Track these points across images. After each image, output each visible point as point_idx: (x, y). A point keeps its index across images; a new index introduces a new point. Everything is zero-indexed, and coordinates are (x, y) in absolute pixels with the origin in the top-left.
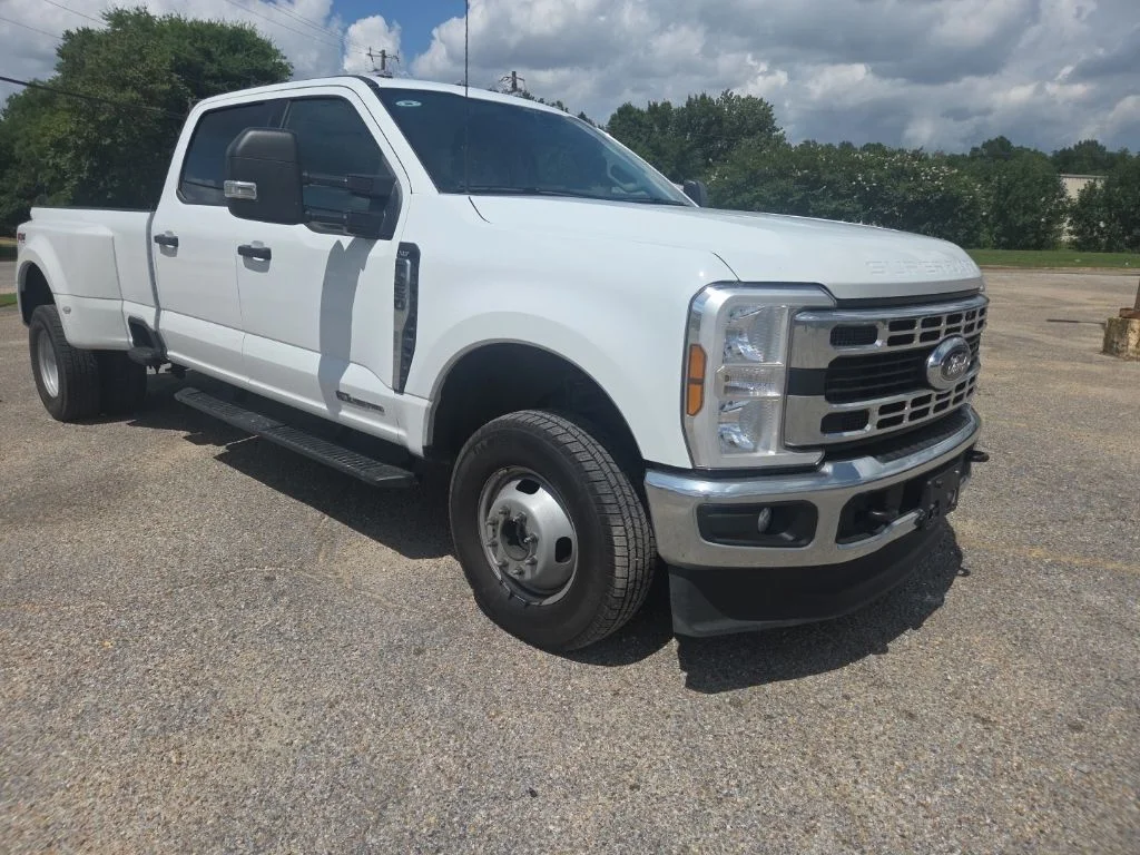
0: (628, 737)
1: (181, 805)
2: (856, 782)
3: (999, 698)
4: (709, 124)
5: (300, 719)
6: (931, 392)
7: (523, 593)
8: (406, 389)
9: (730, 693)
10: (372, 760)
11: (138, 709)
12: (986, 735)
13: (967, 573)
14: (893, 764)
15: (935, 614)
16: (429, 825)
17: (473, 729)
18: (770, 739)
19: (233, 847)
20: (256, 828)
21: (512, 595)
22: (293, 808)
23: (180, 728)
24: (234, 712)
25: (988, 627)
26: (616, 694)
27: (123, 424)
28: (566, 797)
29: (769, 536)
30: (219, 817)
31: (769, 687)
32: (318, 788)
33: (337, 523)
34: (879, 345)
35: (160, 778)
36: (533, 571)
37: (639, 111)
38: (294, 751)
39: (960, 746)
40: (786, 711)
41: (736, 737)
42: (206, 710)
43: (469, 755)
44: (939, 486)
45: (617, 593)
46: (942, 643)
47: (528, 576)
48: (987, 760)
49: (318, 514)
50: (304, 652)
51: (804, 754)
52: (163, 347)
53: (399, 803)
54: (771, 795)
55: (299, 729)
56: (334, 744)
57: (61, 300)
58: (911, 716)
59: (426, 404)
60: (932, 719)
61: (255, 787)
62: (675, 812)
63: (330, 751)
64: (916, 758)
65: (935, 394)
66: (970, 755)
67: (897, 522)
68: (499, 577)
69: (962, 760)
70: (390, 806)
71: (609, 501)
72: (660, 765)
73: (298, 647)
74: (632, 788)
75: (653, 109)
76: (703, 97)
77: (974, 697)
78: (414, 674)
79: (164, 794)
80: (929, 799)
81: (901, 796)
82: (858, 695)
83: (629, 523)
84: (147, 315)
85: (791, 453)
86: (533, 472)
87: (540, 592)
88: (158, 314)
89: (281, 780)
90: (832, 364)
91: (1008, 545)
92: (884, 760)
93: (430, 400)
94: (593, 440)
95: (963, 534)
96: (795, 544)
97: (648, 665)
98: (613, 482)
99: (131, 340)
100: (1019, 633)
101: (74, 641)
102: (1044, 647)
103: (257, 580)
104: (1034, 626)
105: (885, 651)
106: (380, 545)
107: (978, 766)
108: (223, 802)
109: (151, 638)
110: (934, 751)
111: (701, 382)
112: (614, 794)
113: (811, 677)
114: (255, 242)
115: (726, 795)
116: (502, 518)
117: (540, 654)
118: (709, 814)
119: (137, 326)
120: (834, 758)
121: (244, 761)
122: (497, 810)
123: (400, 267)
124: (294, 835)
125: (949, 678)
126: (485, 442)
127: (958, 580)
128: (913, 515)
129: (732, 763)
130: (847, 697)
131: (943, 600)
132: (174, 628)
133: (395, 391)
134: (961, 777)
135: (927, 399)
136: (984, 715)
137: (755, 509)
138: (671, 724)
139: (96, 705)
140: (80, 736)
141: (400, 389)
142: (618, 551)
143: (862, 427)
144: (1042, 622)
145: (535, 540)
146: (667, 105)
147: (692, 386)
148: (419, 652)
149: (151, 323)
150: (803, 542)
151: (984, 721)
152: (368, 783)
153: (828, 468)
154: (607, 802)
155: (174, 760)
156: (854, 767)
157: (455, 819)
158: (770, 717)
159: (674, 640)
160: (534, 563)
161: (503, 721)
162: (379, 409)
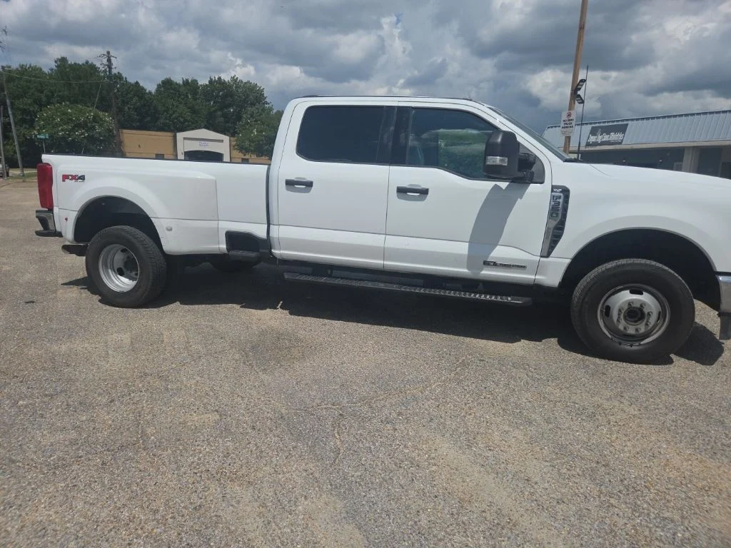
4: (225, 96)
7: (624, 341)
8: (552, 255)
21: (620, 343)
36: (646, 328)
37: (177, 84)
47: (642, 331)
52: (270, 249)
57: (164, 223)
59: (568, 261)
68: (610, 336)
75: (186, 83)
76: (220, 78)
88: (269, 228)
93: (571, 259)
99: (224, 246)
114: (412, 185)
119: (236, 236)
133: (541, 257)
141: (546, 255)
146: (195, 82)
149: (258, 234)
160: (646, 325)
162: (524, 267)
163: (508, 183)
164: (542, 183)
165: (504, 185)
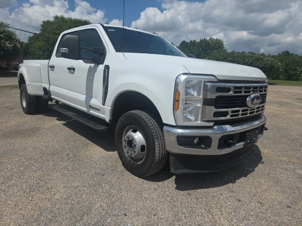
0: (156, 201)
1: (29, 211)
2: (220, 218)
3: (266, 197)
4: (206, 46)
5: (67, 191)
6: (248, 108)
7: (132, 160)
8: (105, 104)
9: (188, 191)
10: (83, 203)
11: (25, 186)
12: (261, 208)
13: (263, 163)
14: (231, 214)
15: (251, 173)
16: (94, 221)
17: (113, 196)
18: (197, 204)
19: (40, 223)
20: (47, 218)
21: (130, 161)
22: (58, 214)
23: (34, 191)
24: (50, 188)
25: (267, 178)
26: (155, 189)
27: (41, 115)
28: (135, 216)
29: (198, 146)
30: (38, 215)
31: (199, 190)
32: (67, 209)
33: (89, 141)
34: (231, 93)
35: (25, 204)
36: (135, 154)
37: (187, 42)
38: (63, 199)
39: (253, 210)
40: (203, 197)
41: (187, 203)
42: (42, 187)
43: (110, 203)
44: (250, 135)
45: (156, 161)
46: (252, 181)
47: (133, 155)
48: (260, 214)
49: (85, 139)
50: (72, 174)
51: (206, 209)
52: (51, 95)
53: (88, 215)
54: (194, 220)
55: (66, 193)
56: (74, 198)
57: (27, 83)
58: (239, 201)
59: (110, 108)
60: (245, 202)
61: (50, 208)
62: (165, 223)
63: (73, 200)
64: (239, 212)
65: (250, 109)
66: (255, 213)
67: (237, 145)
68: (127, 156)
69: (253, 214)
70: (85, 216)
71: (154, 135)
72: (163, 209)
73: (71, 172)
74: (154, 215)
75: (191, 42)
76: (205, 39)
77: (259, 197)
78: (100, 181)
79: (25, 208)
80: (241, 224)
81: (233, 223)
82: (225, 194)
83: (160, 141)
84: (47, 86)
85: (204, 122)
86: (136, 127)
87: (137, 160)
88: (50, 86)
89: (57, 207)
90: (216, 98)
91: (276, 156)
92: (229, 213)
93: (111, 107)
94: (151, 118)
95: (263, 153)
96: (205, 148)
97: (166, 182)
98: (156, 129)
99: (43, 93)
100: (276, 180)
101: (13, 167)
102: (282, 184)
103: (65, 155)
104: (280, 178)
105: (235, 182)
106: (99, 147)
107: (257, 216)
108: (40, 211)
109: (33, 168)
110: (245, 211)
111: (178, 101)
112: (148, 216)
113: (212, 188)
114: (72, 66)
115: (181, 219)
116: (127, 139)
117: (136, 178)
118: (175, 224)
119: (45, 89)
120: (215, 211)
121: (49, 201)
122: (115, 219)
123: (105, 71)
124: (57, 221)
125: (253, 191)
126: (124, 118)
127: (260, 165)
128: (242, 143)
129: (184, 210)
130: (221, 194)
131: (254, 170)
132: (40, 166)
133: (103, 104)
134: (252, 219)
135: (247, 110)
136: (262, 202)
137: (194, 137)
138: (169, 199)
139: (14, 184)
140: (8, 192)
141: (104, 104)
142: (156, 149)
143: (226, 116)
144: (283, 177)
145: (135, 145)
147: (176, 102)
148: (103, 175)
149: (48, 89)
150: (208, 148)
151: (261, 203)
152: (81, 209)
153: (216, 127)
154: (146, 219)
155: (30, 199)
156: (220, 214)
157: (102, 220)
158: (198, 198)
159: (174, 176)
160: (135, 152)
161: (122, 195)
162: (99, 110)
163: (93, 65)
164: (102, 64)
165: (92, 65)
